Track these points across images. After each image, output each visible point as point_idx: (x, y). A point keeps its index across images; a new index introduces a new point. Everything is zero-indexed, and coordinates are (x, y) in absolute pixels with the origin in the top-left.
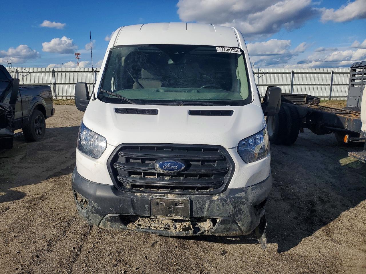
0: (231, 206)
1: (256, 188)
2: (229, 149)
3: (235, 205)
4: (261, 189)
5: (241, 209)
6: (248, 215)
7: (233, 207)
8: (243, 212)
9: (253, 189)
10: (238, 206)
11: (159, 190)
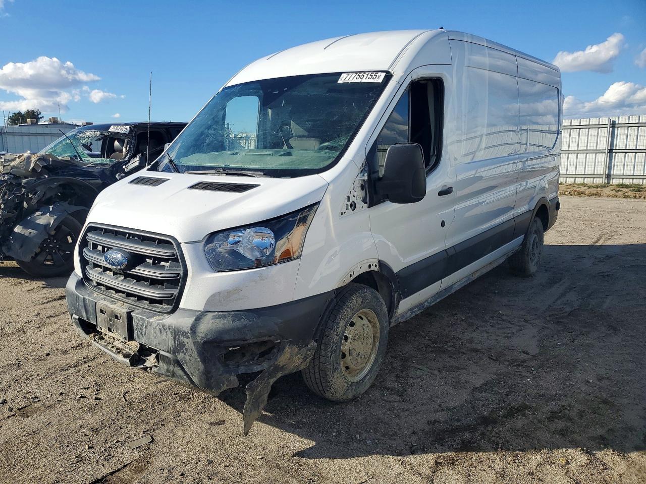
0: (169, 335)
1: (224, 317)
2: (186, 243)
3: (175, 335)
4: (233, 321)
5: (182, 345)
6: (196, 357)
7: (172, 337)
8: (186, 350)
9: (215, 317)
10: (179, 337)
11: (117, 294)
